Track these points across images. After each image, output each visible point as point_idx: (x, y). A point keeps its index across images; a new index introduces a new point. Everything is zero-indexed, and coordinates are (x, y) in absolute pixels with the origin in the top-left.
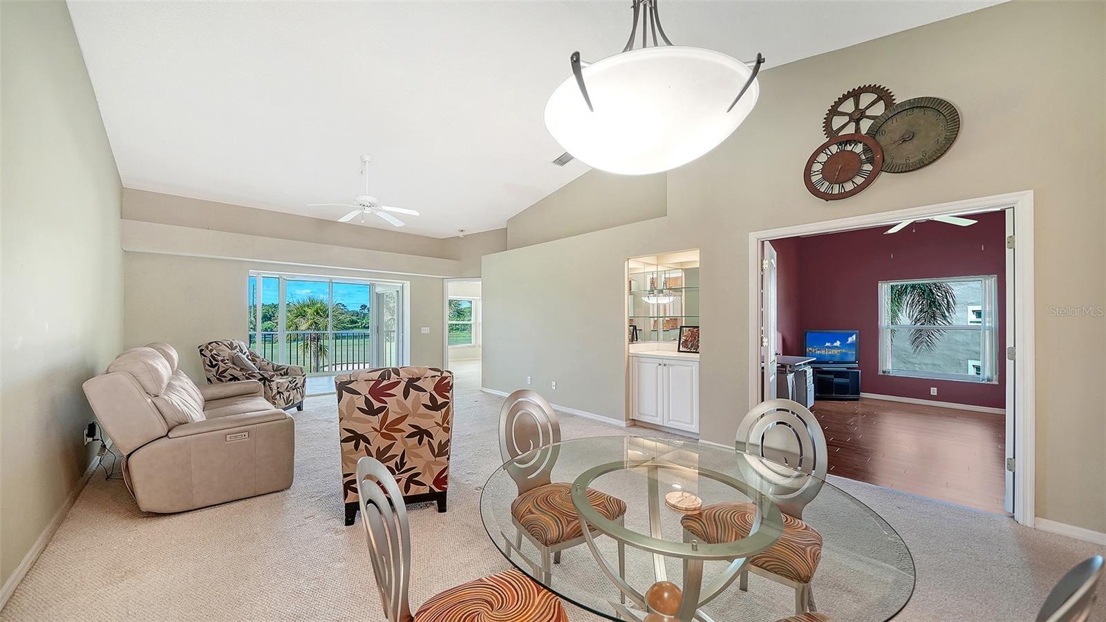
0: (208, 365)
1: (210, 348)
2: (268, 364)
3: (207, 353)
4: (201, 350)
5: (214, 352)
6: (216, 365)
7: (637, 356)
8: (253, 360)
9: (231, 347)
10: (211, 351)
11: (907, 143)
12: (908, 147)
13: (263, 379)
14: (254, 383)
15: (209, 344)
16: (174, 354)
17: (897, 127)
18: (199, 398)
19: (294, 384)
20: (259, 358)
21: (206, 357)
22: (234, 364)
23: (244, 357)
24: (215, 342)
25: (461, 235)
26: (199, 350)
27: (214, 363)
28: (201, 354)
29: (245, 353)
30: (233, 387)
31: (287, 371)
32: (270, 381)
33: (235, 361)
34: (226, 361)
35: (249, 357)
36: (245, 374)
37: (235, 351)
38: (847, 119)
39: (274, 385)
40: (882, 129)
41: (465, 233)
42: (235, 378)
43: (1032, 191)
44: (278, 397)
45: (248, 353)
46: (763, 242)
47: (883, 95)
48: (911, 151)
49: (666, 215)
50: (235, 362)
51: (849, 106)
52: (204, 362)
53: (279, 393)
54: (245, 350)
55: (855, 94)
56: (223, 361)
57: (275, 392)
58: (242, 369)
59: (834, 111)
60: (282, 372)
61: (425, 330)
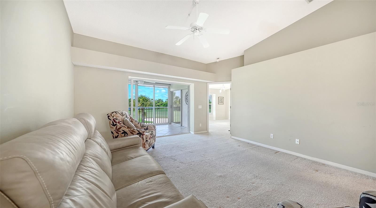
0: (112, 124)
1: (113, 115)
2: (138, 123)
3: (111, 118)
4: (109, 116)
5: (115, 117)
6: (116, 124)
8: (132, 121)
9: (122, 115)
10: (113, 117)
13: (140, 134)
15: (112, 113)
19: (152, 135)
20: (134, 120)
21: (111, 120)
22: (124, 124)
23: (128, 120)
24: (115, 112)
26: (107, 116)
27: (115, 123)
28: (109, 118)
29: (128, 117)
31: (147, 127)
32: (142, 134)
34: (120, 123)
35: (130, 120)
36: (130, 130)
37: (124, 117)
39: (144, 136)
42: (125, 133)
45: (129, 118)
50: (125, 123)
52: (110, 123)
54: (128, 116)
56: (119, 122)
57: (145, 141)
58: (128, 127)
60: (145, 128)
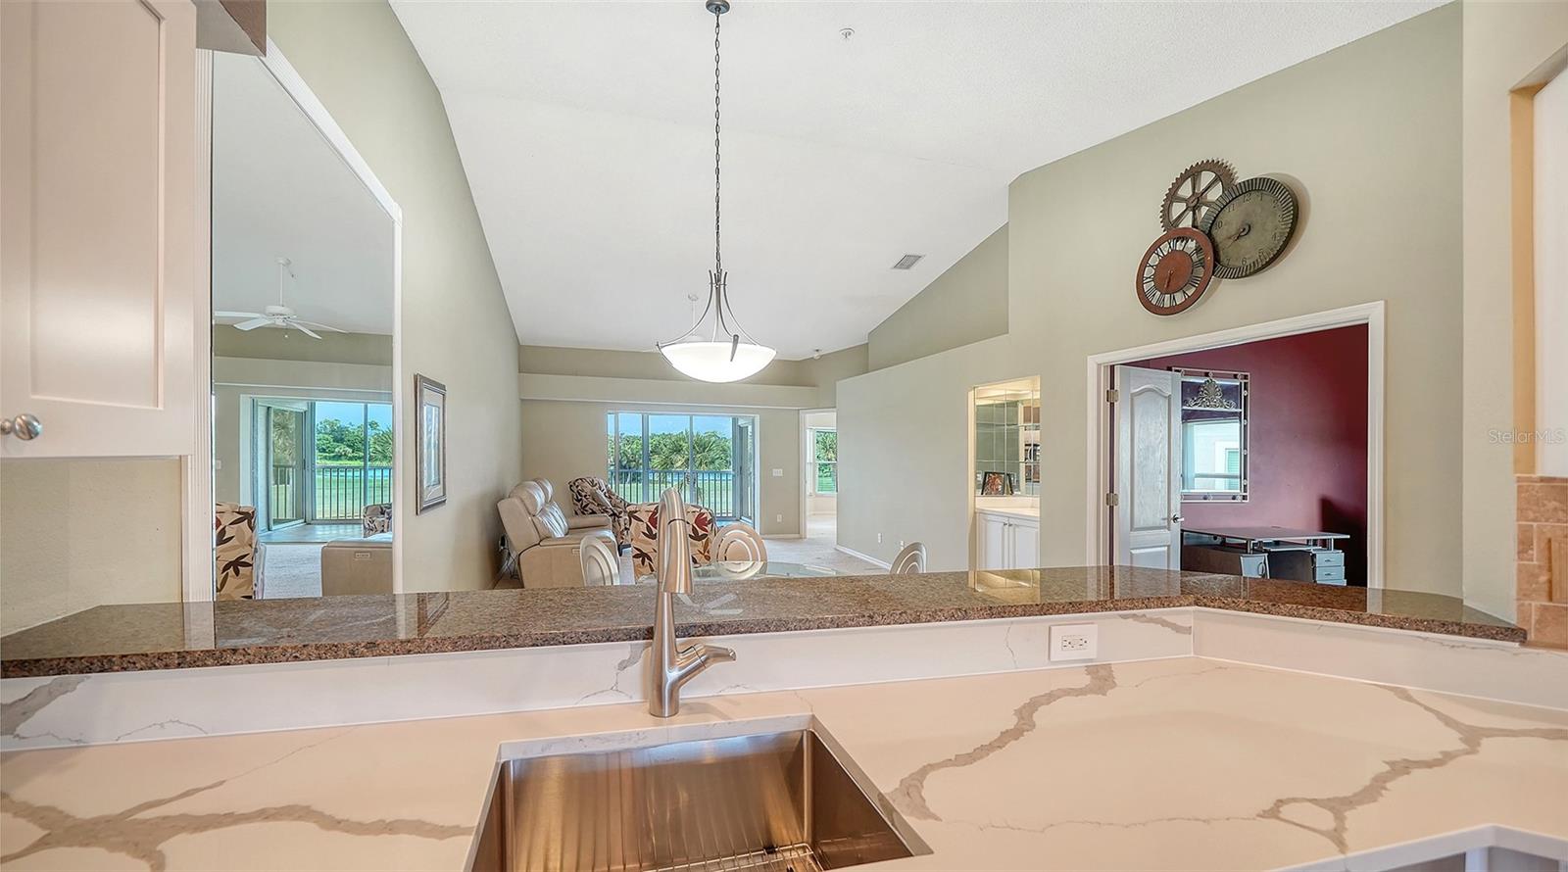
1: (577, 484)
3: (574, 488)
4: (570, 486)
5: (580, 488)
6: (581, 499)
7: (983, 512)
8: (608, 498)
9: (593, 484)
10: (577, 487)
11: (1243, 239)
12: (1246, 242)
13: (614, 515)
14: (606, 518)
15: (576, 481)
16: (550, 489)
17: (1232, 219)
18: (564, 524)
20: (613, 496)
21: (573, 492)
22: (594, 500)
23: (602, 494)
24: (581, 479)
25: (816, 355)
26: (568, 486)
27: (580, 497)
28: (570, 489)
29: (603, 490)
30: (590, 520)
32: (619, 517)
33: (595, 497)
34: (589, 497)
35: (606, 495)
36: (601, 509)
37: (596, 489)
38: (1183, 206)
40: (1218, 220)
41: (821, 353)
42: (593, 513)
43: (1382, 302)
44: (625, 532)
45: (605, 491)
46: (1112, 367)
47: (1222, 172)
48: (1250, 249)
49: (1008, 333)
51: (1186, 191)
52: (572, 496)
53: (626, 529)
54: (604, 488)
55: (1193, 174)
56: (586, 496)
57: (623, 528)
58: (599, 505)
59: (1172, 197)
61: (778, 472)
